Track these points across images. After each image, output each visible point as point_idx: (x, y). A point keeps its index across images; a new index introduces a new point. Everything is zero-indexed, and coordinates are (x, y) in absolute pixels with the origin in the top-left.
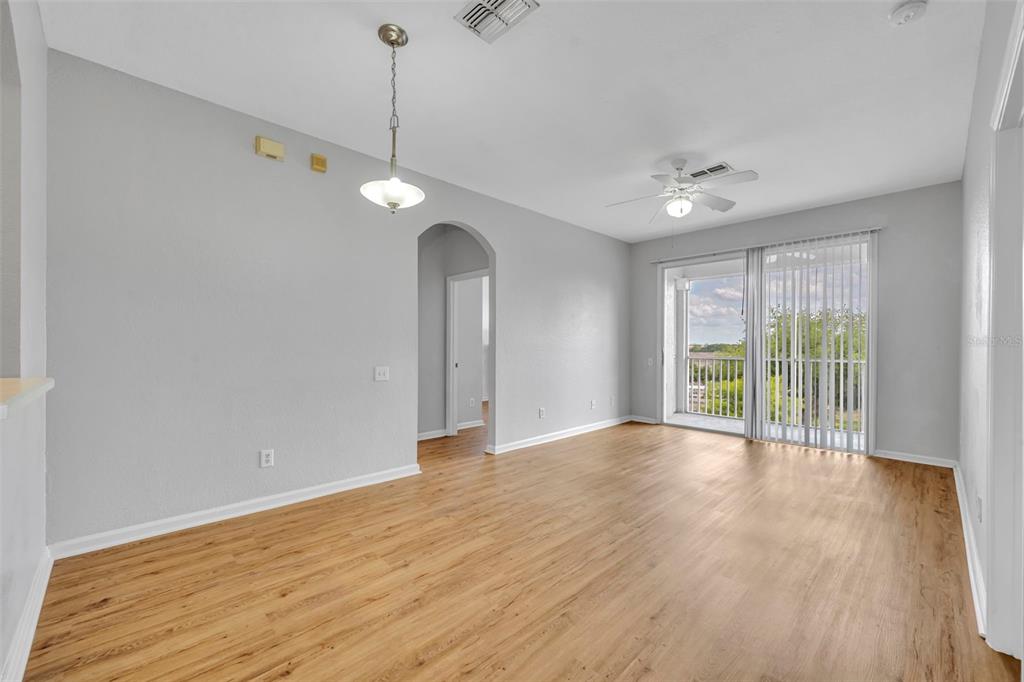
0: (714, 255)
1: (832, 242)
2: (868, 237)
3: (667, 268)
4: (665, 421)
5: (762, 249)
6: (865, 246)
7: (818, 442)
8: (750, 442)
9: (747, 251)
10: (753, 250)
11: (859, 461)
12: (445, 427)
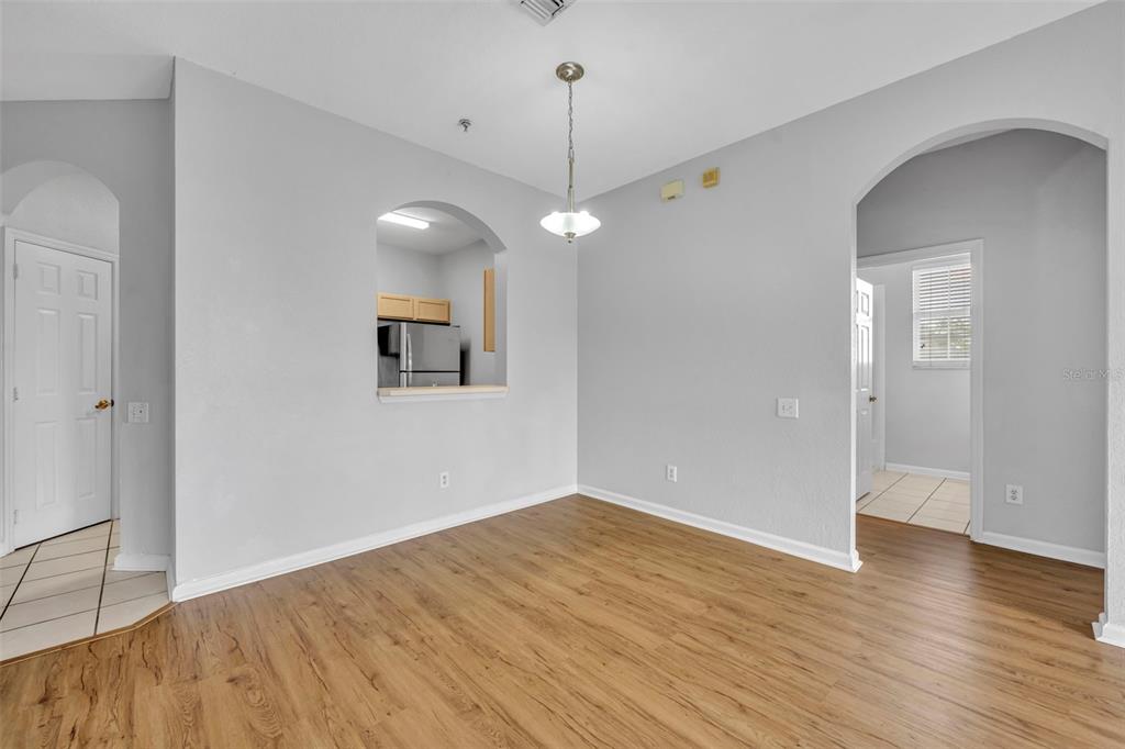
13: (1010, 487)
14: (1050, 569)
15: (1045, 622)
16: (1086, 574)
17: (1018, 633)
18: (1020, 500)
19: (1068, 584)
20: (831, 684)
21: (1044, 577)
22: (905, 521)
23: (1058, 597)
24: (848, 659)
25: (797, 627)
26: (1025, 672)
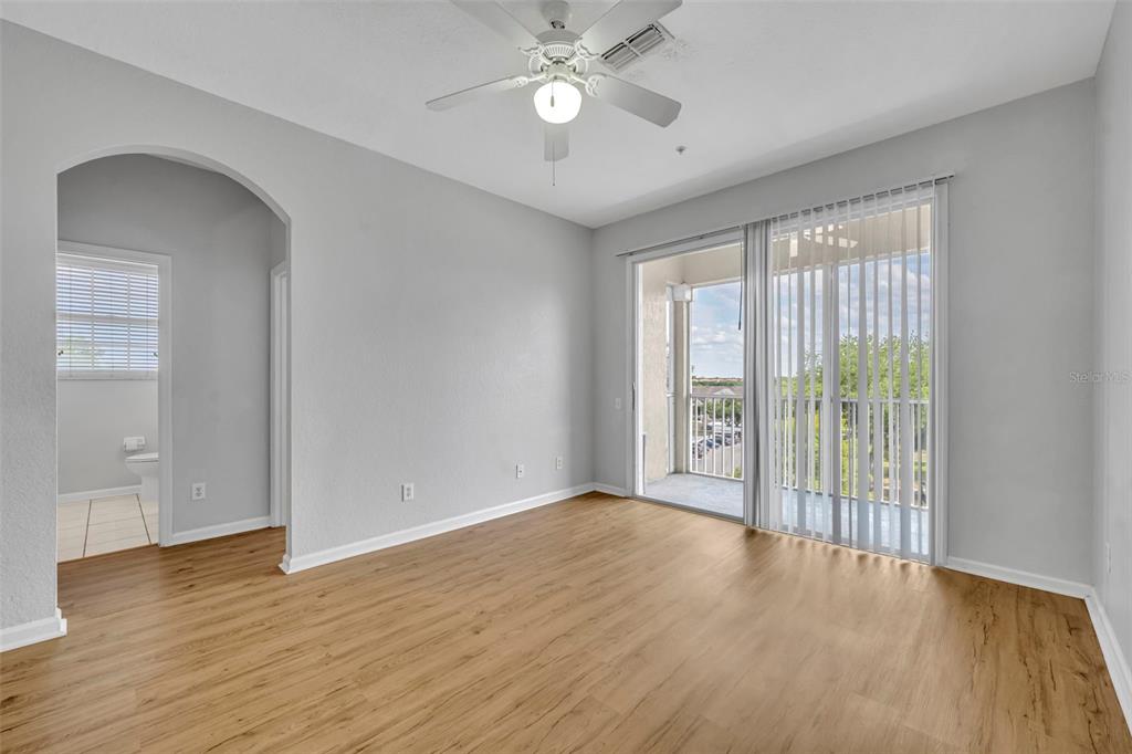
0: (701, 237)
1: (874, 204)
2: (931, 192)
3: (640, 262)
4: (640, 492)
5: (767, 222)
6: (927, 208)
7: (855, 538)
8: (751, 534)
9: (746, 228)
10: (755, 225)
11: (920, 575)
12: (269, 513)
13: (195, 486)
14: (231, 543)
15: (257, 580)
16: (253, 537)
17: (246, 597)
18: (203, 496)
19: (250, 548)
20: (138, 748)
21: (234, 550)
22: (81, 557)
23: (249, 560)
24: (136, 714)
25: (39, 736)
26: (269, 619)
